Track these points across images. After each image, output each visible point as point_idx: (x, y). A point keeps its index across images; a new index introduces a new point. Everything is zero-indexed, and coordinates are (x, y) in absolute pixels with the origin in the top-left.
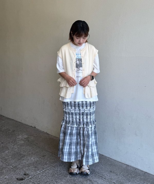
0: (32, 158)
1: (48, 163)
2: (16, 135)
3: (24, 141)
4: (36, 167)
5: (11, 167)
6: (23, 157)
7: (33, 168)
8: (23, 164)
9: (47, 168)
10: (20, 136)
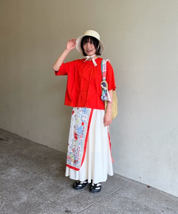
1: (91, 198)
2: (50, 163)
3: (60, 171)
4: (78, 203)
5: (49, 202)
7: (75, 204)
8: (62, 199)
9: (91, 204)
10: (54, 165)
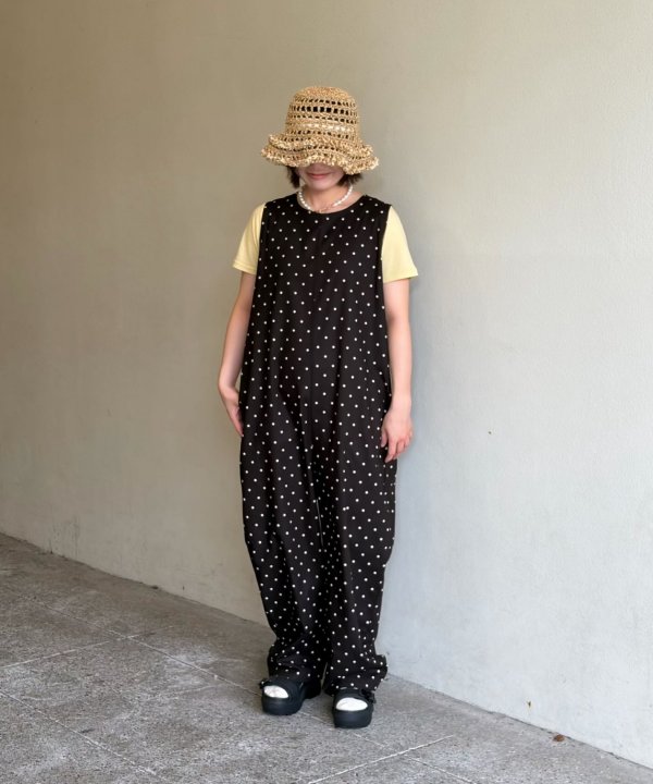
0: (241, 745)
1: (313, 764)
2: (163, 651)
3: (202, 676)
5: (149, 770)
6: (199, 737)
8: (201, 764)
10: (183, 657)
